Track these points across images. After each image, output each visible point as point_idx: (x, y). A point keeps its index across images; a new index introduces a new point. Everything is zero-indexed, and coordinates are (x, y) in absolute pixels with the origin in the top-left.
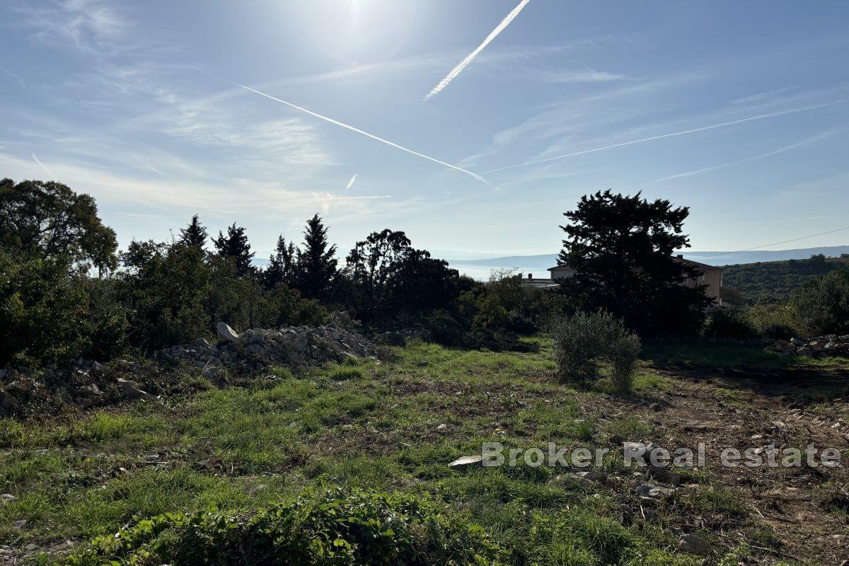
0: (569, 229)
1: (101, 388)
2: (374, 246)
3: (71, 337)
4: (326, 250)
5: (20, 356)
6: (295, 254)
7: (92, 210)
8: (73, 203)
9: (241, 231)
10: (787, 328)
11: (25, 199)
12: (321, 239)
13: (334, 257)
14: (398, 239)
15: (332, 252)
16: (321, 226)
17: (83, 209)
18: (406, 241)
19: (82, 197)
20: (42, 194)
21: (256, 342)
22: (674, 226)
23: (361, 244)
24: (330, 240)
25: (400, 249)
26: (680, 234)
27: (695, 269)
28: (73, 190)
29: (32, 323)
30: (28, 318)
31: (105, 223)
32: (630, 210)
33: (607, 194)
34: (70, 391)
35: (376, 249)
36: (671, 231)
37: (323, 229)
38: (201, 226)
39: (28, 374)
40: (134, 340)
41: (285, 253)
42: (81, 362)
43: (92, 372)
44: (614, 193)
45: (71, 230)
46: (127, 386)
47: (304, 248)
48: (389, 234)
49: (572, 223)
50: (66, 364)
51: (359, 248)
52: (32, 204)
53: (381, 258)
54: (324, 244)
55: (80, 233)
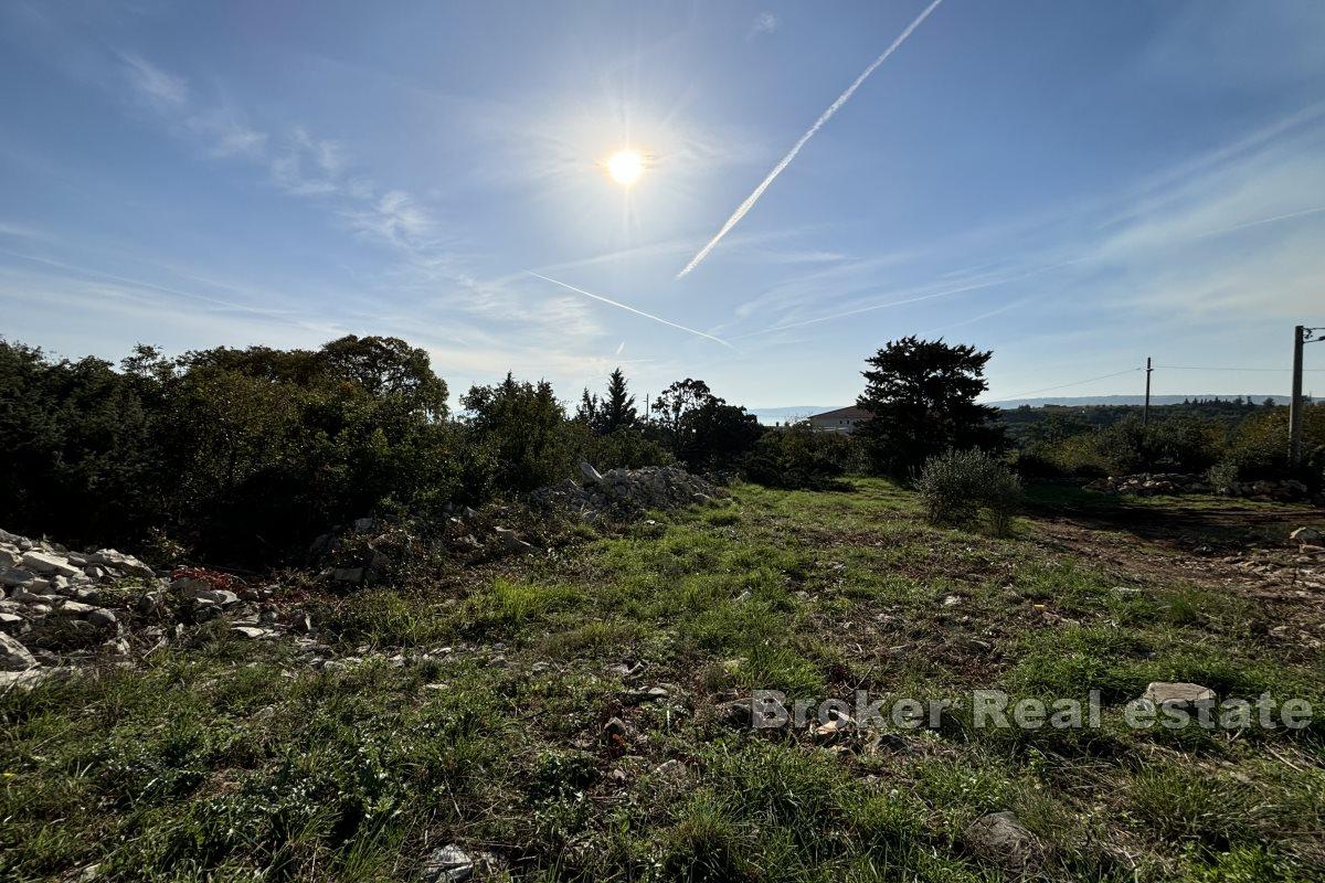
0: (868, 375)
1: (480, 540)
2: (677, 394)
3: (435, 479)
4: (627, 400)
5: (387, 501)
6: (598, 404)
7: (426, 362)
8: (409, 357)
9: (547, 385)
10: (1097, 468)
11: (368, 353)
12: (622, 390)
13: (633, 406)
14: (699, 388)
15: (631, 401)
16: (622, 379)
17: (417, 364)
18: (706, 389)
19: (418, 351)
20: (382, 348)
21: (620, 483)
22: (976, 369)
23: (664, 392)
24: (630, 391)
25: (701, 397)
26: (980, 378)
27: (991, 413)
28: (409, 345)
29: (397, 463)
30: (393, 457)
31: (438, 375)
32: (936, 354)
33: (912, 341)
34: (447, 544)
35: (679, 397)
36: (970, 375)
37: (624, 381)
38: (515, 380)
39: (398, 524)
40: (500, 482)
41: (589, 403)
42: (450, 507)
43: (466, 519)
44: (919, 340)
45: (407, 381)
46: (507, 537)
47: (608, 399)
48: (690, 383)
49: (873, 370)
50: (438, 510)
51: (664, 396)
52: (374, 358)
53: (684, 405)
54: (625, 394)
55: (415, 385)
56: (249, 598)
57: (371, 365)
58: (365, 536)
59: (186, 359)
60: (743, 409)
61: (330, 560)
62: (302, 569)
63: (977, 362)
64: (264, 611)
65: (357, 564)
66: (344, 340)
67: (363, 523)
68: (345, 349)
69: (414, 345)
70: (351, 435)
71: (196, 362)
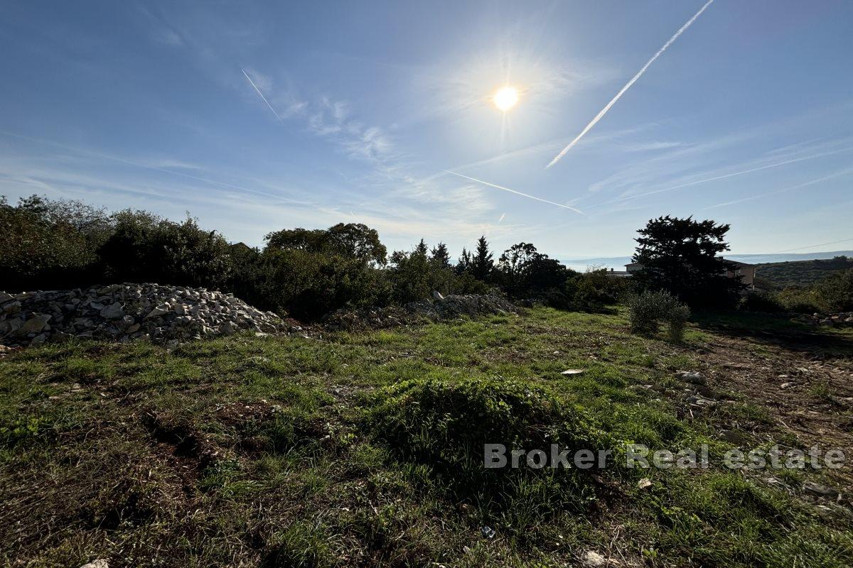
0: (640, 241)
1: (381, 320)
2: (515, 252)
3: (369, 296)
4: (488, 255)
5: (348, 303)
6: (471, 257)
7: (377, 236)
8: (368, 234)
9: (444, 246)
11: (349, 232)
12: (485, 248)
13: (492, 258)
14: (529, 248)
15: (491, 256)
16: (486, 242)
17: (373, 237)
18: (534, 249)
19: (372, 231)
20: (355, 229)
21: (452, 302)
22: (718, 237)
23: (507, 251)
24: (490, 250)
25: (530, 253)
26: (722, 242)
27: (733, 266)
29: (353, 289)
30: (351, 286)
31: (382, 243)
32: (684, 227)
33: (667, 218)
34: (369, 320)
35: (516, 254)
36: (714, 240)
37: (486, 244)
39: (352, 312)
40: (395, 298)
41: (466, 257)
42: (373, 307)
43: (378, 313)
44: (672, 217)
45: (368, 246)
46: (392, 320)
47: (476, 254)
48: (523, 245)
49: (642, 237)
50: (367, 308)
51: (506, 253)
52: (352, 234)
53: (519, 259)
54: (487, 252)
55: (371, 248)
56: (304, 329)
57: (350, 238)
58: (339, 314)
59: (270, 236)
60: (557, 261)
61: (328, 322)
62: (319, 323)
63: (720, 232)
64: (309, 333)
65: (337, 324)
66: (338, 226)
67: (339, 310)
68: (340, 229)
69: (370, 228)
70: (336, 277)
71: (274, 237)
